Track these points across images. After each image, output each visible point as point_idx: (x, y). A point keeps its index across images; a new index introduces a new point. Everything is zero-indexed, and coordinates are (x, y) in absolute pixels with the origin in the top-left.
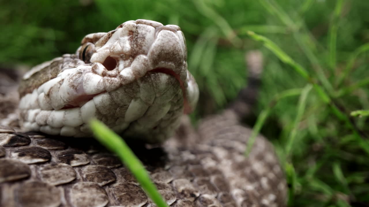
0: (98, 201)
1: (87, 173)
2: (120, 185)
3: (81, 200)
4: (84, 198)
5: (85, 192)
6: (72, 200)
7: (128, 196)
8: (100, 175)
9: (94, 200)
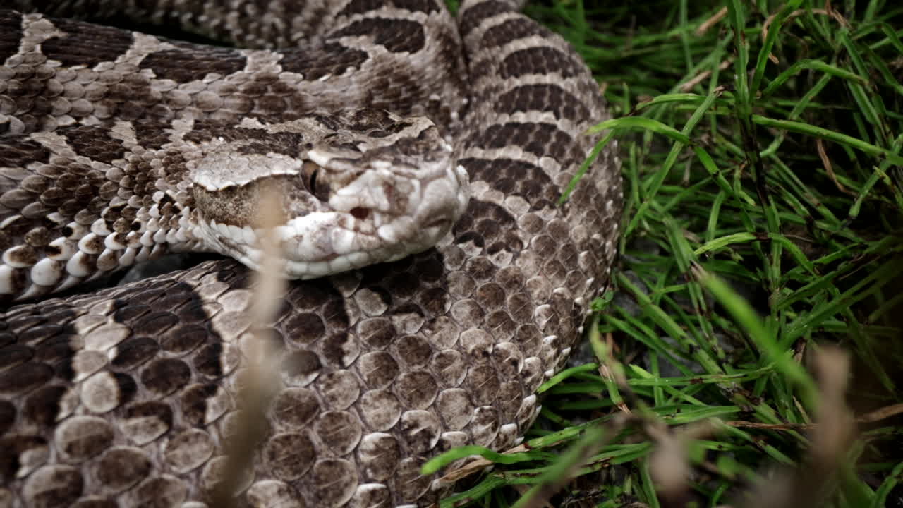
0: (393, 413)
1: (367, 373)
2: (405, 376)
3: (377, 418)
4: (379, 416)
5: (378, 407)
6: (369, 420)
7: (418, 394)
8: (382, 373)
9: (389, 415)
